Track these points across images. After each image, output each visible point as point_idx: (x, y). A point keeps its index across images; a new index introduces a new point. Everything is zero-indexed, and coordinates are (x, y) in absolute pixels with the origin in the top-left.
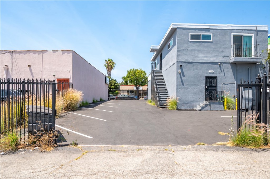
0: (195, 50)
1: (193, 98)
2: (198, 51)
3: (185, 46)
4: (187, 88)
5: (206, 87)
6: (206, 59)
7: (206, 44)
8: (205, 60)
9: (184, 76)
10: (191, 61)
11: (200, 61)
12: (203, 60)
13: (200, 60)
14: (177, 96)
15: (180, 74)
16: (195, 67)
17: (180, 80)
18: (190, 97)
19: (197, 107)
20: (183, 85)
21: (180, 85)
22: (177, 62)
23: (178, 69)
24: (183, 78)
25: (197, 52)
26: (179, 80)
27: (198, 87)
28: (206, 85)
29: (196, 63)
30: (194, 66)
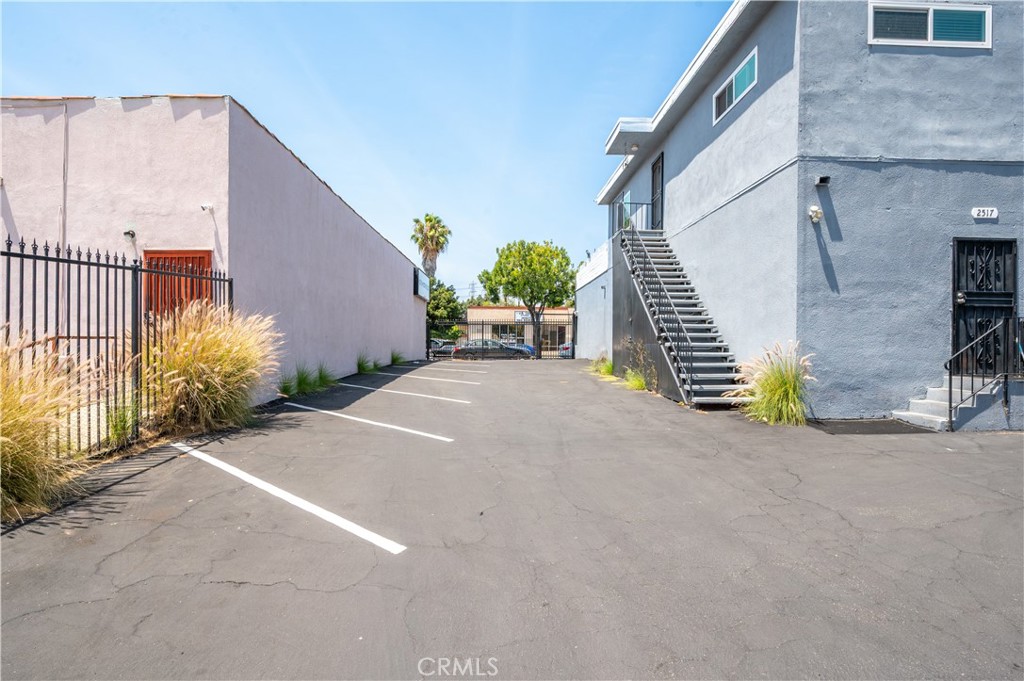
0: (896, 95)
1: (887, 356)
2: (917, 98)
3: (844, 71)
4: (856, 305)
5: (955, 297)
6: (956, 142)
7: (956, 64)
8: (953, 150)
9: (837, 235)
10: (874, 153)
11: (929, 156)
12: (942, 148)
13: (925, 148)
14: (804, 347)
15: (816, 226)
16: (896, 189)
17: (816, 258)
18: (870, 354)
19: (908, 409)
20: (834, 286)
21: (815, 289)
22: (802, 158)
23: (804, 198)
24: (835, 250)
25: (906, 105)
26: (810, 260)
27: (915, 295)
28: (956, 288)
29: (906, 167)
30: (891, 180)
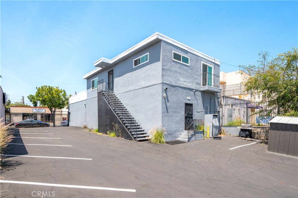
0: (177, 72)
1: (176, 127)
2: (180, 73)
3: (169, 65)
4: (171, 116)
5: (185, 115)
6: (185, 83)
7: (185, 68)
8: (185, 85)
9: (168, 101)
10: (174, 84)
11: (182, 86)
12: (183, 84)
14: (163, 126)
15: (165, 98)
16: (177, 92)
17: (165, 106)
18: (173, 127)
19: (179, 138)
20: (168, 112)
21: (165, 113)
22: (162, 83)
23: (163, 92)
24: (168, 104)
25: (178, 74)
26: (164, 106)
27: (180, 114)
28: (185, 113)
29: (178, 87)
30: (176, 90)
